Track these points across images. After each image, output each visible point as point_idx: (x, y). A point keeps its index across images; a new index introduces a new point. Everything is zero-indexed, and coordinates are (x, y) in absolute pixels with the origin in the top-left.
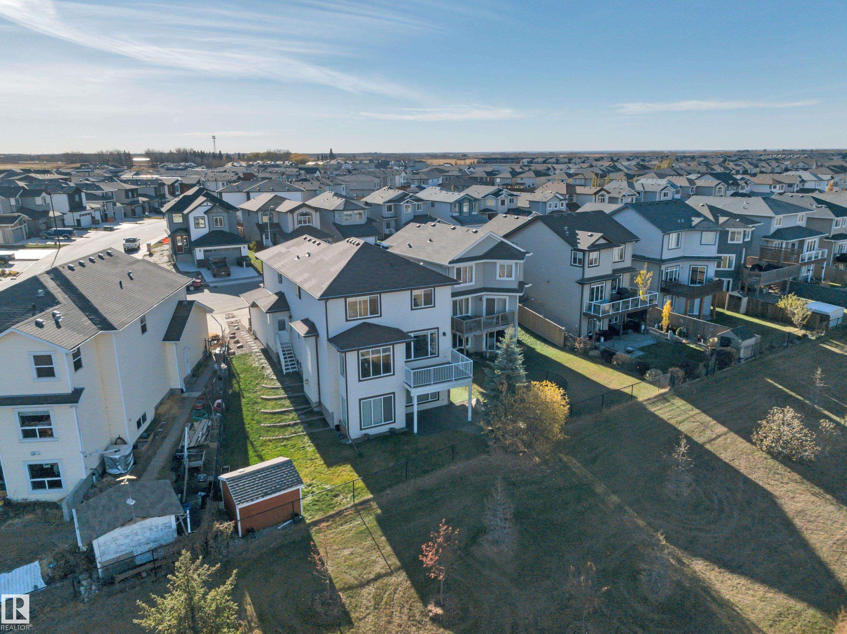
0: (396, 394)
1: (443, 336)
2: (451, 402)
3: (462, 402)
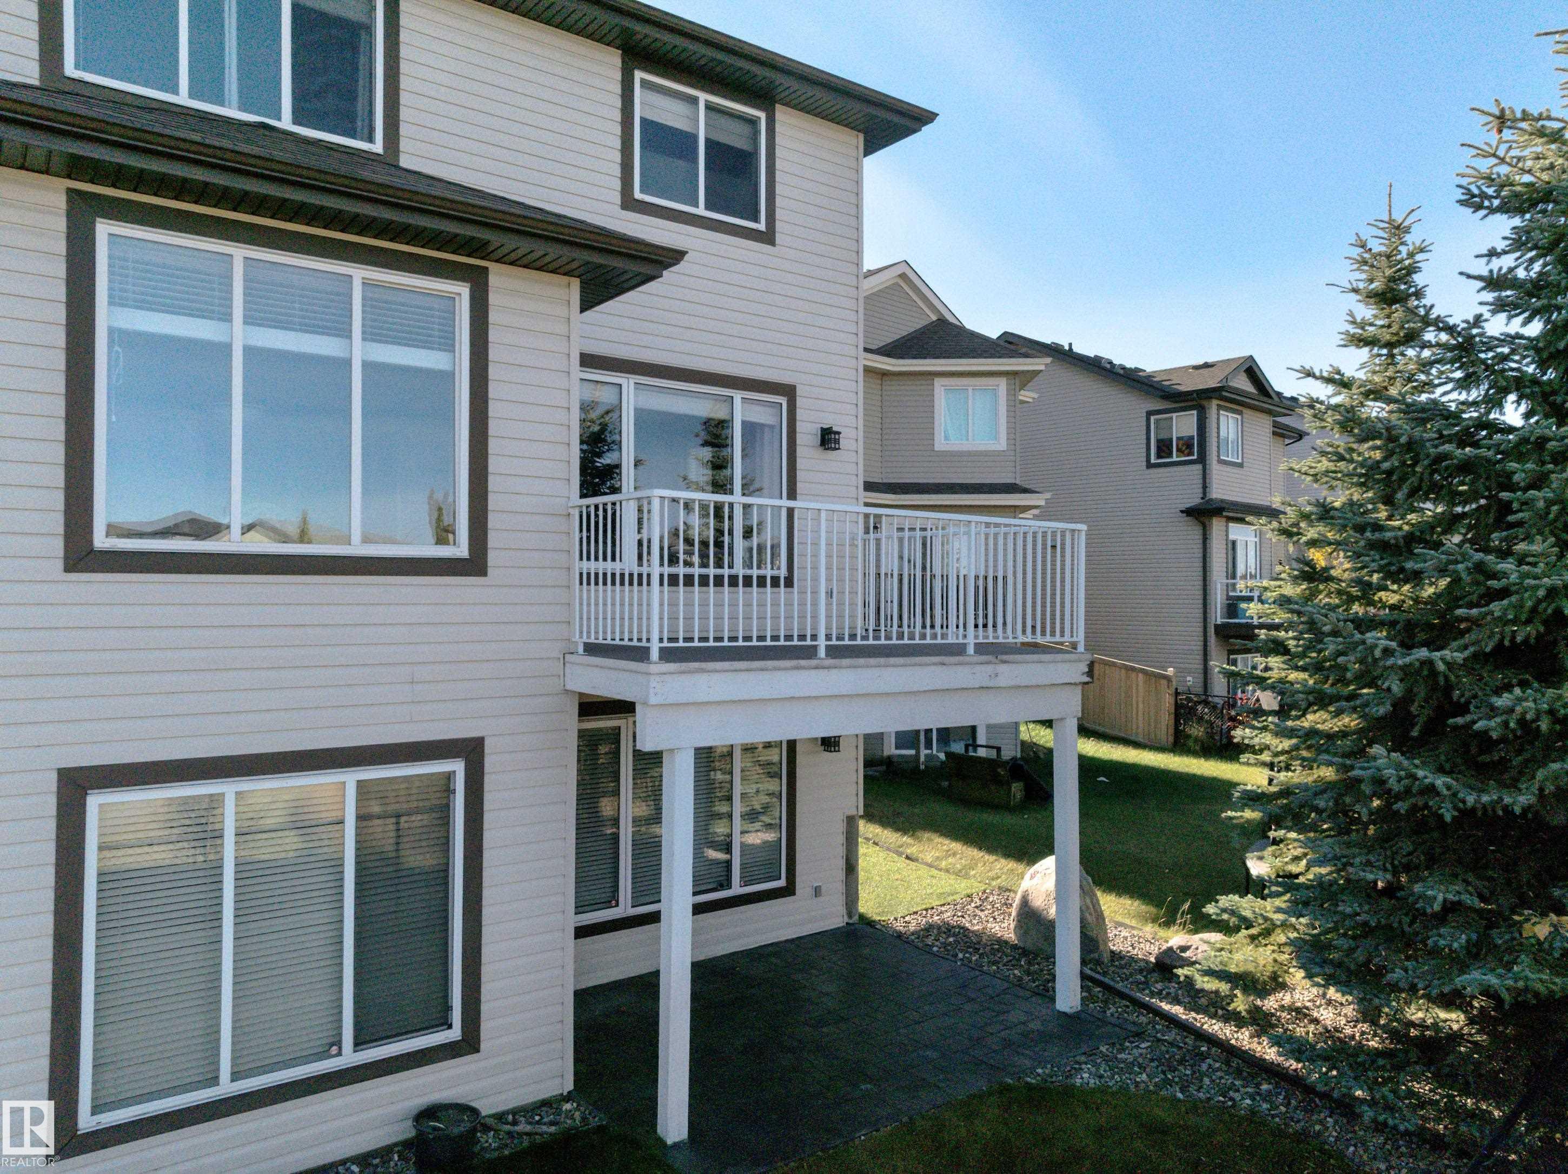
0: (492, 761)
1: (819, 453)
2: (862, 917)
3: (926, 910)
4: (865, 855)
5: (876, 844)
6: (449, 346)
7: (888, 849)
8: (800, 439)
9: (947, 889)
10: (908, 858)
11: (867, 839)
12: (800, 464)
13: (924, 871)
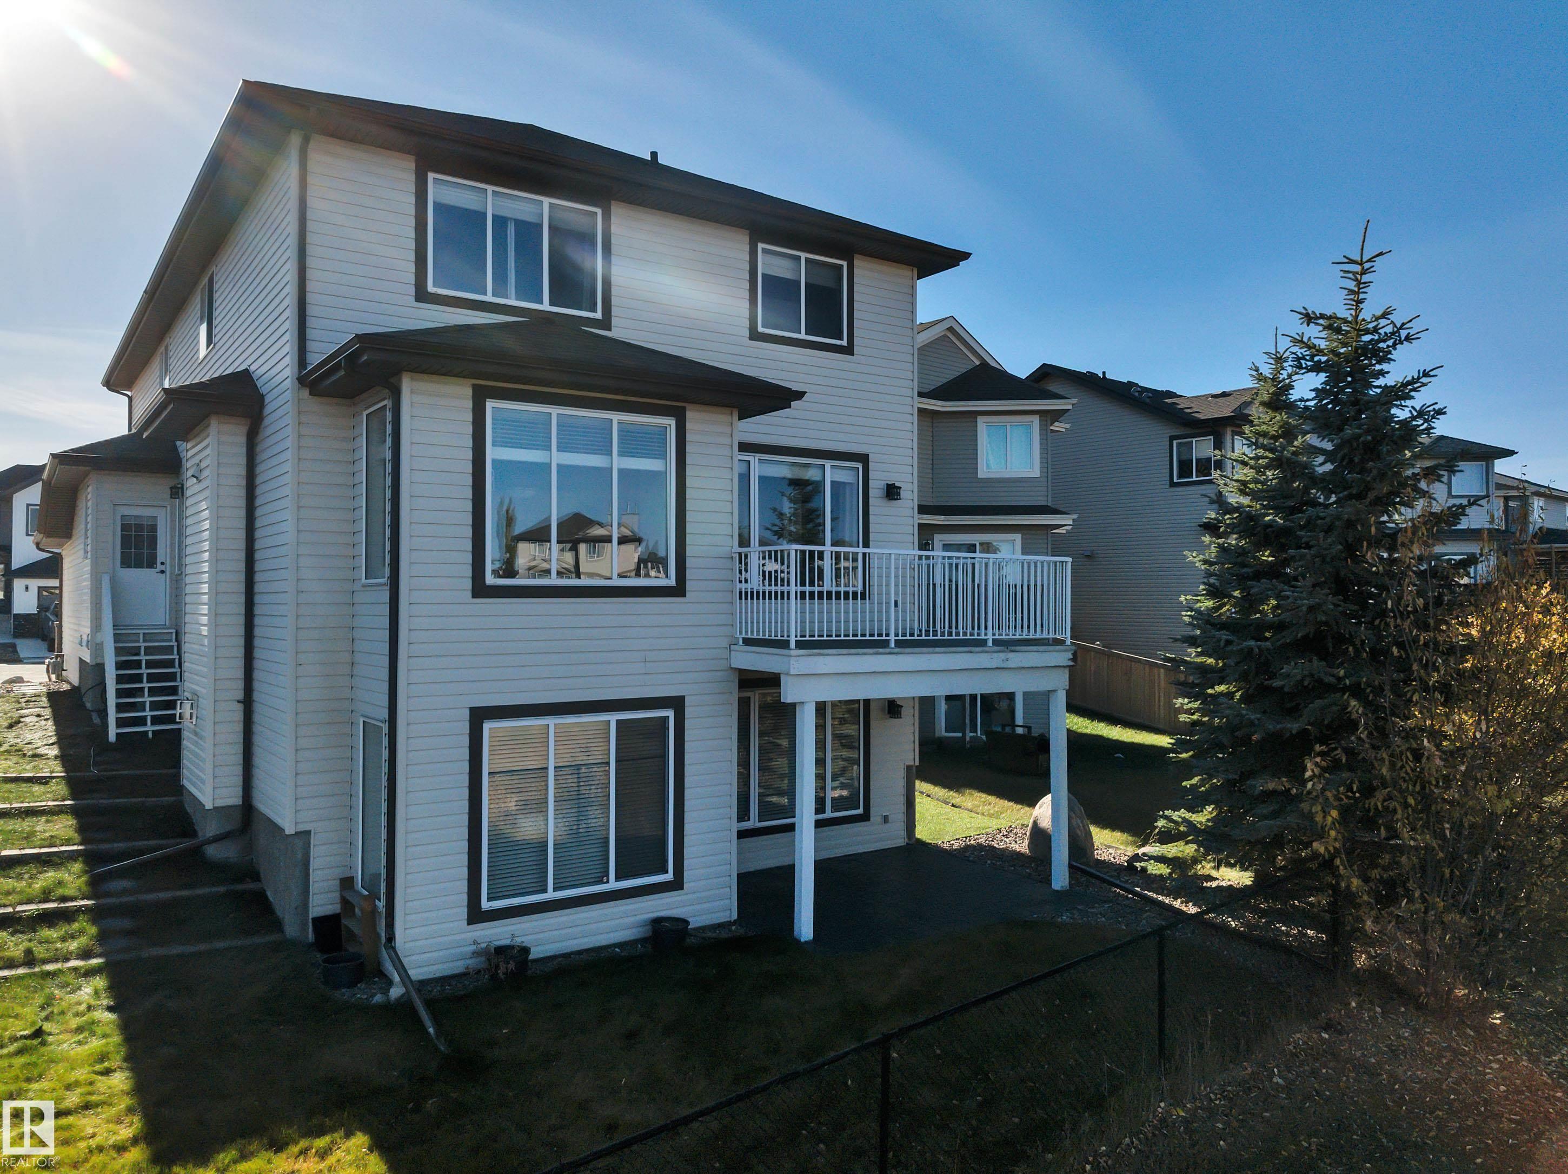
0: (690, 711)
1: (885, 502)
2: (919, 840)
3: (966, 838)
4: (920, 803)
5: (928, 796)
6: (663, 456)
7: (938, 799)
8: (872, 493)
9: (983, 825)
10: (953, 805)
11: (922, 793)
12: (872, 510)
13: (965, 814)
